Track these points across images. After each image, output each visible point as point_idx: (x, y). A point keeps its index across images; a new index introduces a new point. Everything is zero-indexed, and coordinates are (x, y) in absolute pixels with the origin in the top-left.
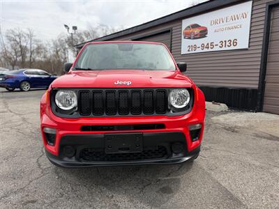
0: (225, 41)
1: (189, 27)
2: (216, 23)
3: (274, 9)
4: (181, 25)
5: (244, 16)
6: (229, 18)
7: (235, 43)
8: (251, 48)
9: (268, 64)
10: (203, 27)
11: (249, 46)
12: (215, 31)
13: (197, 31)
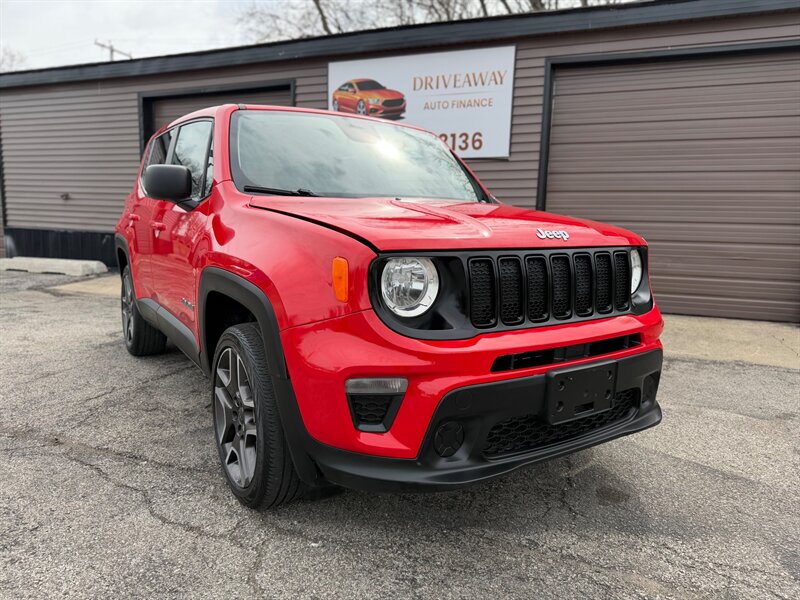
0: (453, 136)
1: (350, 85)
2: (426, 84)
3: (559, 74)
4: (326, 75)
5: (497, 79)
6: (462, 79)
7: (477, 141)
8: (515, 158)
9: (549, 195)
10: (390, 91)
11: (510, 153)
12: (426, 107)
13: (375, 99)
